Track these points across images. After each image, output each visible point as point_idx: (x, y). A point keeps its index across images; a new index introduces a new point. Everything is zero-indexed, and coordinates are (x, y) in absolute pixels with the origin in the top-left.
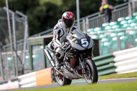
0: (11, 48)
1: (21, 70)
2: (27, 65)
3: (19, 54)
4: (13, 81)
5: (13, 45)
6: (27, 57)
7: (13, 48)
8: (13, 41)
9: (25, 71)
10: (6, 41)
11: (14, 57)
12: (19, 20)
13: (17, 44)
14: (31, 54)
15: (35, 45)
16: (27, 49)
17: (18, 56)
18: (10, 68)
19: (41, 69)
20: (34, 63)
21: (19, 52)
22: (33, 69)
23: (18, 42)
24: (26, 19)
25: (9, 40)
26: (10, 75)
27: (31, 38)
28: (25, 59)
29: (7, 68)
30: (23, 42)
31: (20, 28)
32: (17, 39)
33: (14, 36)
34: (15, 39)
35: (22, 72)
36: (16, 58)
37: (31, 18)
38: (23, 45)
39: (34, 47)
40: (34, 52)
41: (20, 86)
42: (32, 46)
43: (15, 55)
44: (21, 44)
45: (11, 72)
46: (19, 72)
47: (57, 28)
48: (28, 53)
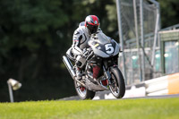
0: (137, 43)
1: (149, 72)
2: (157, 66)
3: (147, 52)
4: (138, 86)
5: (140, 40)
6: (158, 56)
7: (140, 44)
8: (140, 35)
9: (154, 75)
10: (131, 34)
11: (140, 56)
12: (148, 7)
13: (145, 38)
14: (163, 52)
15: (169, 41)
16: (157, 45)
17: (145, 54)
18: (135, 69)
19: (176, 72)
20: (167, 64)
21: (147, 50)
22: (164, 72)
23: (146, 36)
24: (158, 6)
25: (134, 33)
26: (134, 79)
27: (164, 32)
28: (155, 59)
29: (130, 70)
30: (153, 36)
31: (150, 18)
32: (145, 33)
33: (142, 28)
34: (142, 33)
35: (150, 76)
36: (142, 58)
37: (164, 5)
38: (152, 41)
39: (166, 44)
40: (166, 50)
41: (147, 93)
42: (164, 42)
43: (142, 53)
44: (150, 39)
45: (136, 75)
46: (146, 76)
47: (78, 33)
48: (159, 51)
